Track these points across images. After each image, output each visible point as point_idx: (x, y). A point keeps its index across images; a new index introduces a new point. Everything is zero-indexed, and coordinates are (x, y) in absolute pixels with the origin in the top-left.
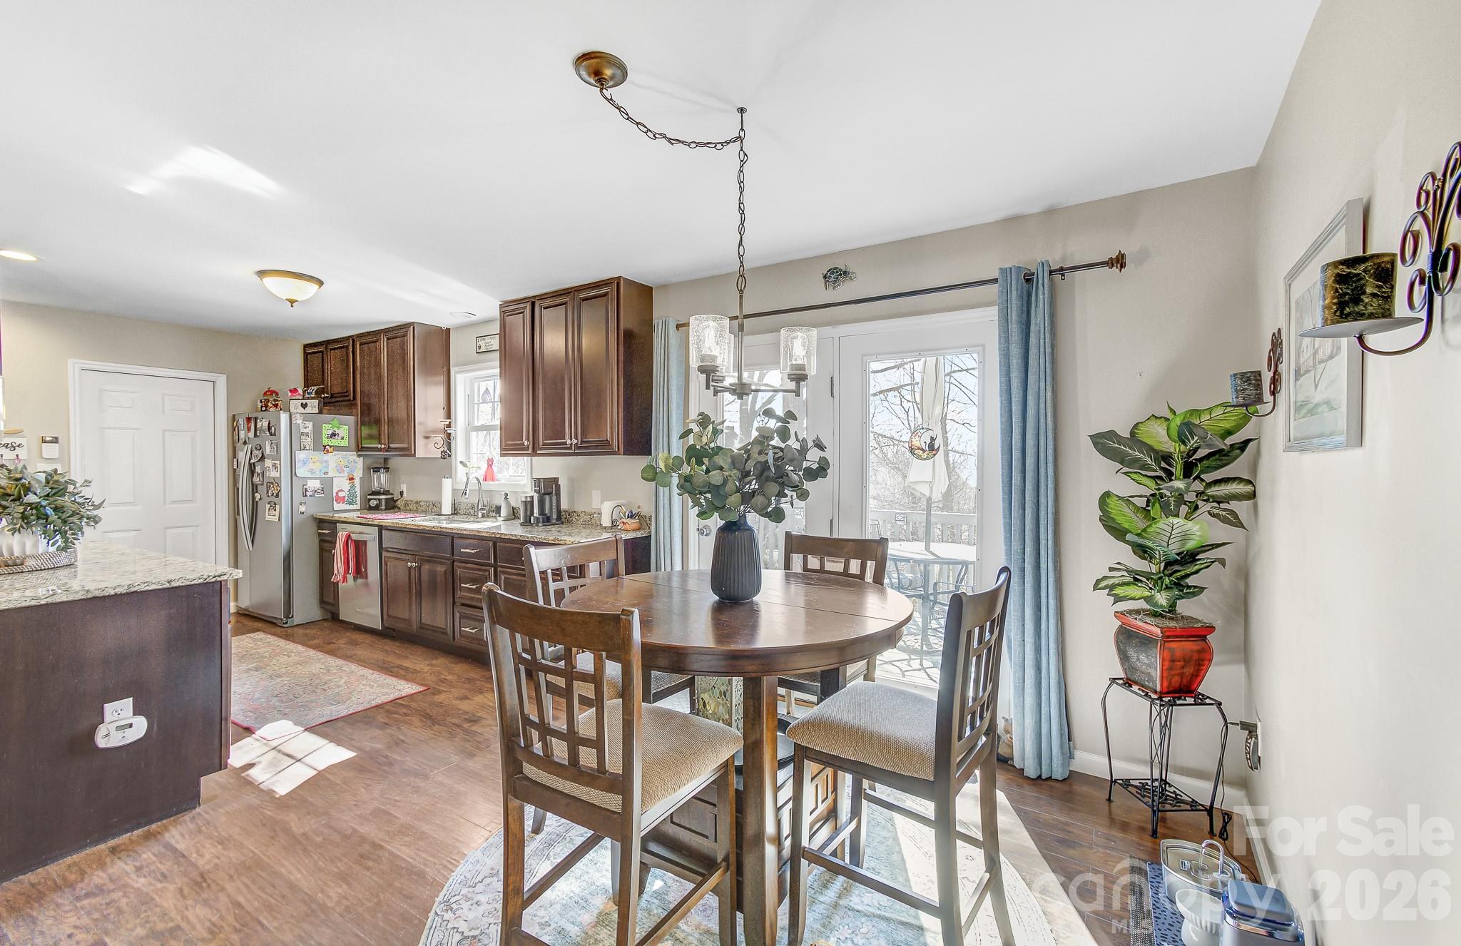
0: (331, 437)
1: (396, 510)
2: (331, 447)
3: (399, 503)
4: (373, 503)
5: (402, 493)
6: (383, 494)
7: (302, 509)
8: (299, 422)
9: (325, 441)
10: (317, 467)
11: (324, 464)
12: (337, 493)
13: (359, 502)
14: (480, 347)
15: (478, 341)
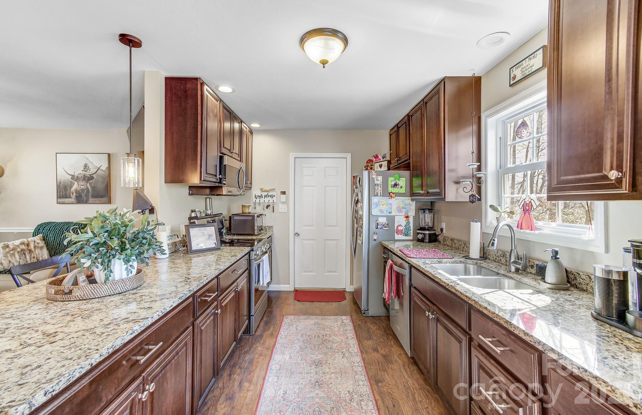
0: (394, 187)
1: (437, 243)
2: (393, 193)
3: (440, 238)
4: (420, 236)
5: (442, 230)
6: (428, 230)
7: (375, 237)
8: (374, 176)
9: (390, 190)
10: (384, 208)
11: (389, 206)
12: (397, 227)
13: (412, 234)
14: (514, 78)
15: (511, 72)
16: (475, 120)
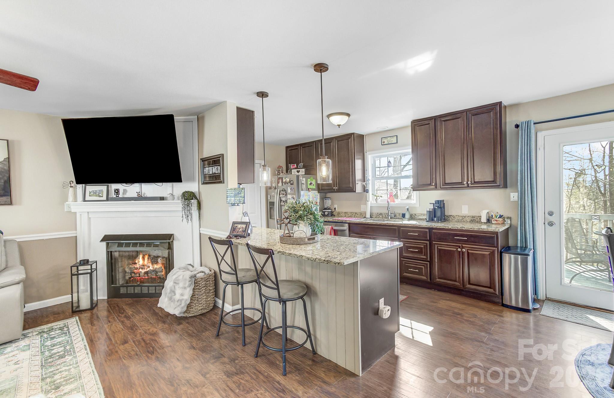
0: (310, 185)
1: (333, 216)
2: (311, 189)
3: (334, 213)
4: (326, 213)
5: (335, 209)
6: (329, 209)
8: (301, 178)
9: (309, 187)
10: (306, 198)
11: (309, 197)
14: (384, 142)
15: (382, 139)
16: (362, 154)
